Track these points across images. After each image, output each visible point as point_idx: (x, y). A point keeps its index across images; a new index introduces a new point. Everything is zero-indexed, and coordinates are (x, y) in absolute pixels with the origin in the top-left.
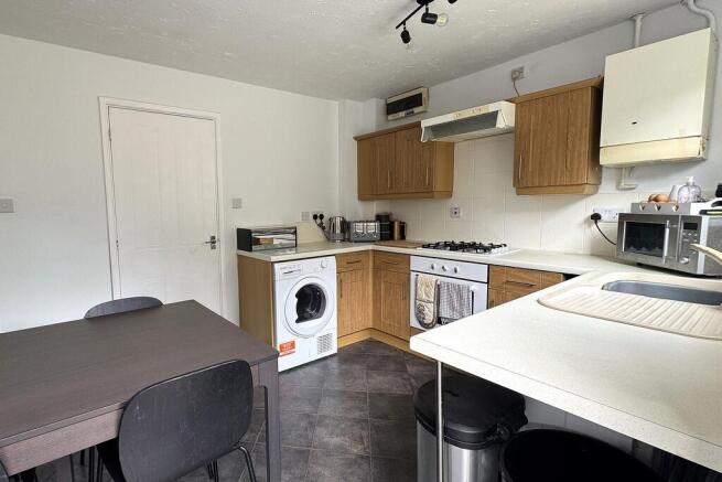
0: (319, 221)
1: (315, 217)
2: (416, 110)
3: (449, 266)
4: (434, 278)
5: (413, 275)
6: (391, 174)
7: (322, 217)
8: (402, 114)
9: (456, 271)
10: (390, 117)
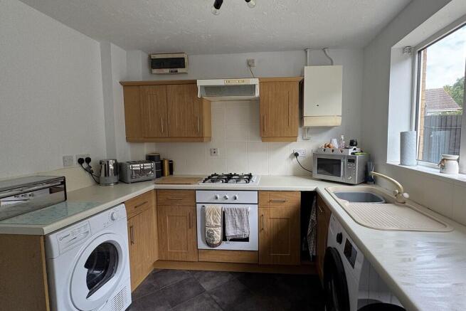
0: (85, 165)
1: (81, 161)
2: (180, 70)
3: (229, 195)
4: (220, 207)
5: (199, 206)
6: (164, 120)
7: (88, 160)
8: (167, 71)
9: (235, 198)
10: (155, 71)
